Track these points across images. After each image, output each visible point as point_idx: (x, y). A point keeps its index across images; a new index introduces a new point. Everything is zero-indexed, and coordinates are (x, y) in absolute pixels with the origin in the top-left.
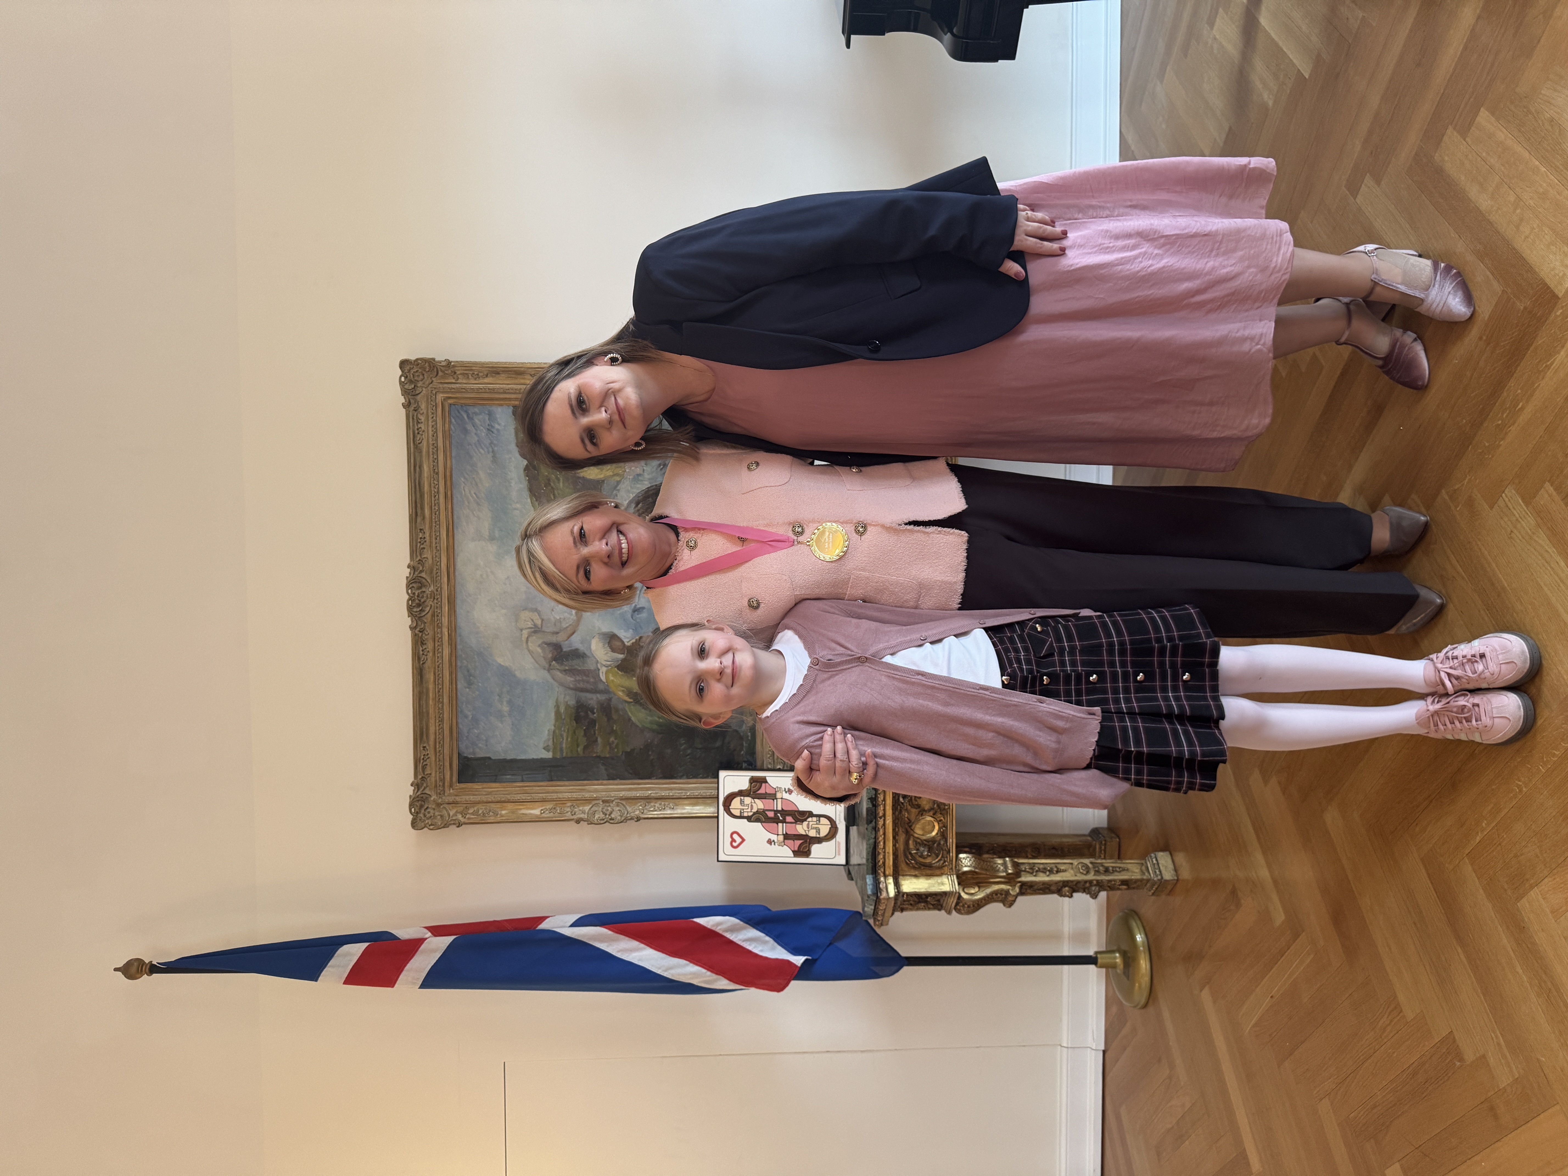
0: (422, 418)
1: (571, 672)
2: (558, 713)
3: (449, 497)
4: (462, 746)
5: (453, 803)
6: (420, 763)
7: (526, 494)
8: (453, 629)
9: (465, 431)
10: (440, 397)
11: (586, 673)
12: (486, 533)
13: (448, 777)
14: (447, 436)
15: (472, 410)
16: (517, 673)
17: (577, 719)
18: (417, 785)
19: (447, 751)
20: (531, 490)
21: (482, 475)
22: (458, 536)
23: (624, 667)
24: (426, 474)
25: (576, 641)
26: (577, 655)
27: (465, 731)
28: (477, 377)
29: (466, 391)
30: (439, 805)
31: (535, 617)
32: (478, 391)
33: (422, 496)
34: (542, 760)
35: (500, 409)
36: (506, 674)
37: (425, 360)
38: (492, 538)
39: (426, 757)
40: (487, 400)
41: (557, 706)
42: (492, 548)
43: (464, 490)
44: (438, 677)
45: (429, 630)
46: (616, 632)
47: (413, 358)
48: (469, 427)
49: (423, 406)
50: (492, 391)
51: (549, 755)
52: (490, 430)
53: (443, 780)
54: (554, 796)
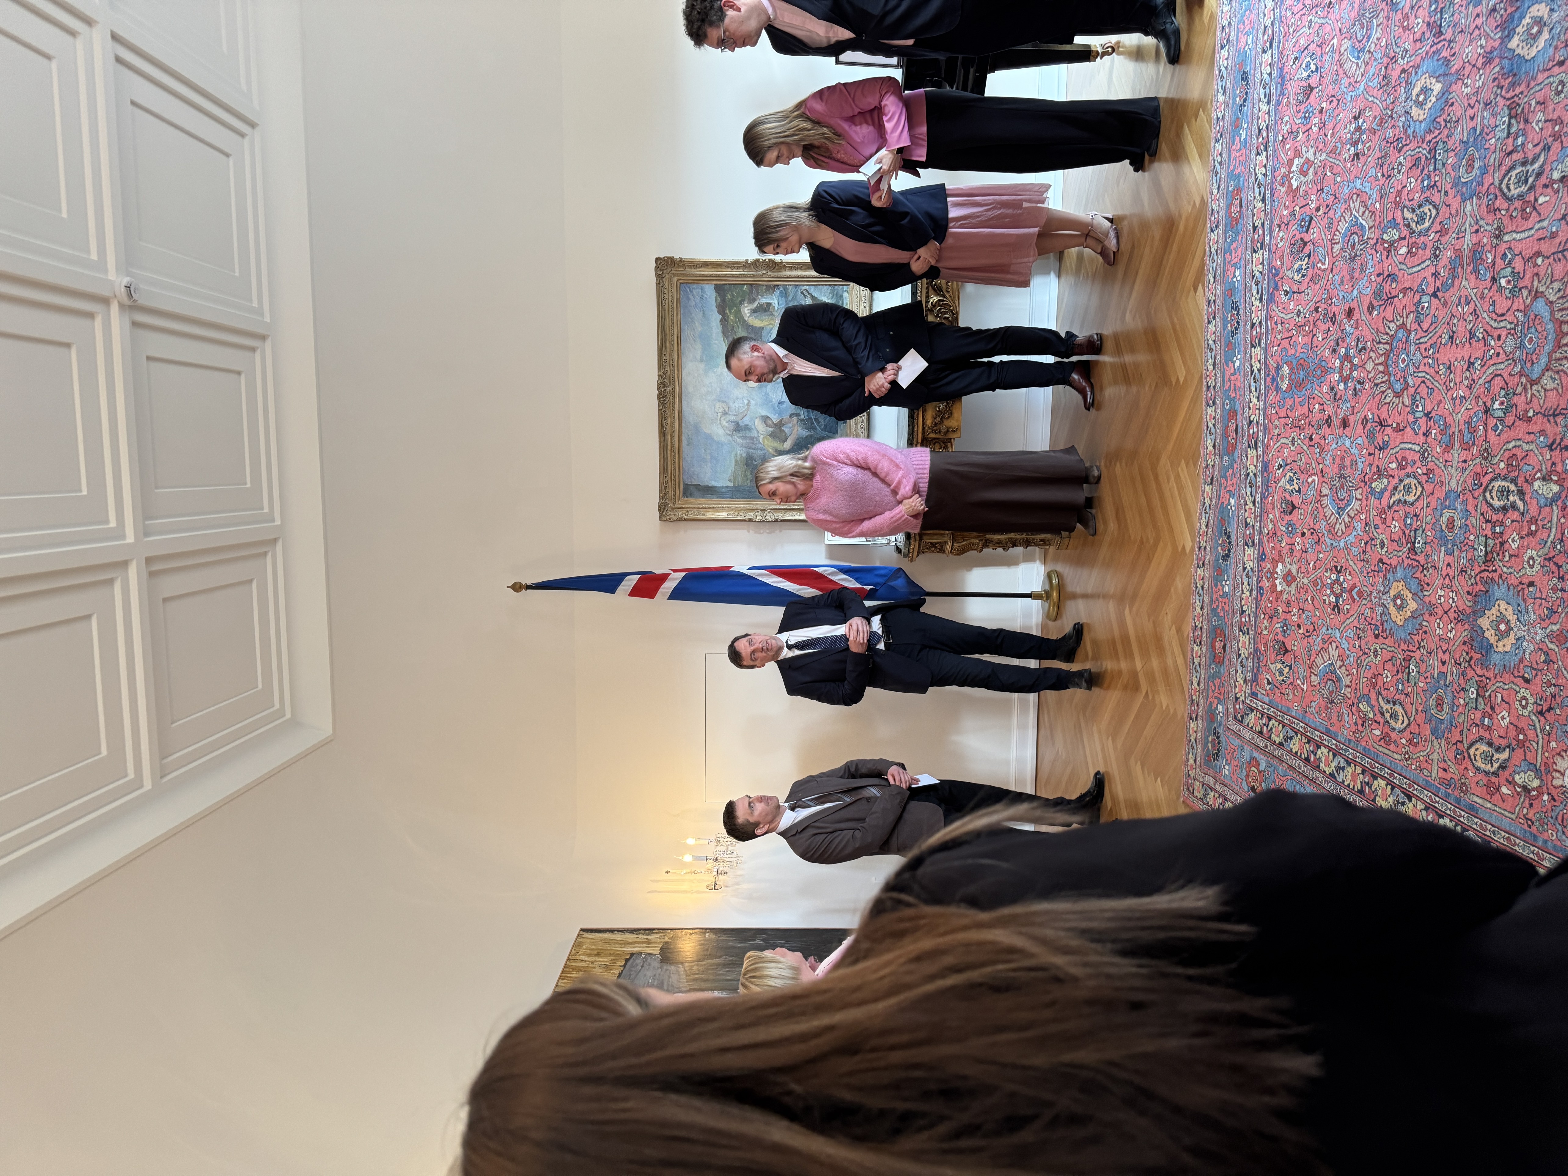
0: (666, 291)
1: (744, 437)
2: (736, 461)
3: (679, 337)
4: (685, 478)
5: (681, 508)
6: (663, 486)
7: (721, 335)
8: (680, 411)
9: (688, 299)
10: (675, 279)
11: (752, 438)
12: (698, 357)
13: (677, 494)
14: (678, 301)
15: (692, 286)
16: (715, 438)
17: (747, 465)
18: (661, 498)
19: (677, 480)
20: (724, 333)
21: (697, 324)
22: (684, 360)
23: (773, 435)
24: (667, 323)
25: (746, 421)
26: (747, 428)
27: (686, 469)
28: (696, 267)
29: (689, 275)
30: (673, 509)
31: (725, 406)
32: (696, 275)
33: (665, 336)
34: (727, 487)
35: (707, 286)
36: (709, 437)
37: (669, 258)
38: (702, 361)
39: (667, 483)
40: (702, 280)
41: (736, 457)
42: (702, 366)
43: (687, 333)
44: (673, 438)
45: (668, 412)
46: (769, 415)
47: (662, 257)
48: (691, 296)
49: (666, 284)
50: (704, 275)
51: (732, 484)
52: (702, 298)
53: (675, 495)
54: (734, 506)
